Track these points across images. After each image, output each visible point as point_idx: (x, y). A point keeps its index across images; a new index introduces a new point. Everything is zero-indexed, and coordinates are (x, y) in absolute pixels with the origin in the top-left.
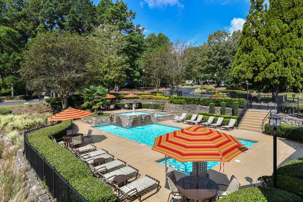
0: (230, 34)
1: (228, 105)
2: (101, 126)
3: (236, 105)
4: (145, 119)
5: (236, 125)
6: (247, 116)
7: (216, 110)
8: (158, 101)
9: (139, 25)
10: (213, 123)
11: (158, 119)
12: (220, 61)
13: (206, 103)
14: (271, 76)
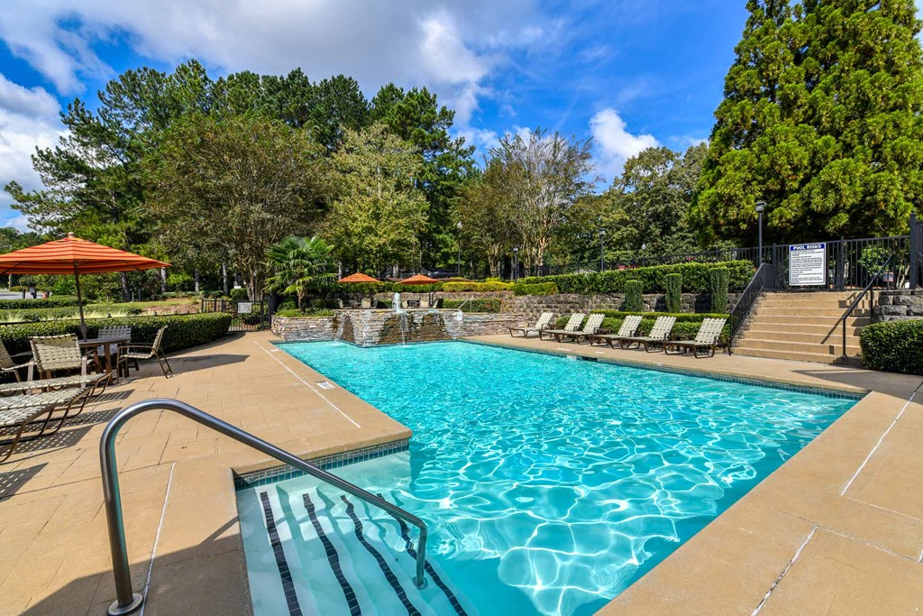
0: (678, 155)
1: (689, 285)
2: (301, 342)
3: (721, 278)
4: (423, 324)
5: (725, 343)
6: (764, 312)
7: (645, 302)
8: (488, 293)
9: (460, 141)
10: (637, 334)
11: (468, 329)
12: (656, 216)
13: (617, 284)
14: (830, 204)
